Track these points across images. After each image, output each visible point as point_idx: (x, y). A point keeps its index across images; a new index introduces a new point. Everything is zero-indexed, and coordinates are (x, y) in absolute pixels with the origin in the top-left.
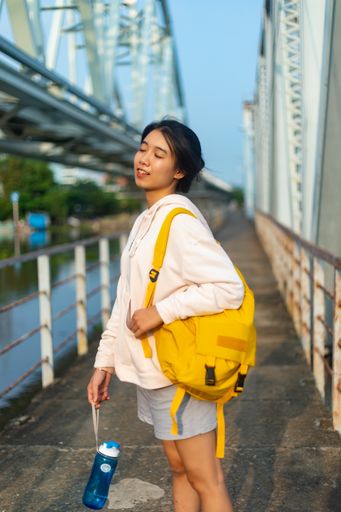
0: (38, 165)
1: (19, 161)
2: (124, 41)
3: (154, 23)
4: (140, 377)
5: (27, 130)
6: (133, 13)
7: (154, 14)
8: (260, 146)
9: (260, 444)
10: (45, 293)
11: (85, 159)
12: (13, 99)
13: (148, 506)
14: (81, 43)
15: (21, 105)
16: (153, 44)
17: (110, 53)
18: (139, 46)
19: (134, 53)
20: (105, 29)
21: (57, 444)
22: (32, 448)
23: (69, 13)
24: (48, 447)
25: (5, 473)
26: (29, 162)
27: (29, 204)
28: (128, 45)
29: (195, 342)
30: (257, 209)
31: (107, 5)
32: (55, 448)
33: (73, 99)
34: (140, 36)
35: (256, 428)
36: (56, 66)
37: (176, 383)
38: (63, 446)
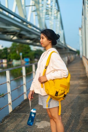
0: (27, 46)
1: (22, 45)
2: (48, 13)
3: (55, 8)
4: (41, 92)
5: (23, 37)
6: (49, 6)
7: (55, 6)
8: (83, 39)
9: (77, 113)
10: (24, 76)
11: (38, 44)
12: (19, 29)
13: (47, 127)
14: (36, 14)
15: (21, 30)
16: (55, 14)
17: (44, 16)
18: (51, 14)
19: (50, 16)
20: (42, 10)
21: (26, 113)
22: (20, 114)
23: (33, 7)
24: (24, 113)
25: (13, 120)
26: (24, 45)
27: (25, 56)
28: (48, 14)
29: (54, 85)
30: (83, 56)
31: (43, 4)
32: (26, 114)
33: (35, 29)
34: (51, 12)
35: (77, 109)
36: (30, 21)
37: (48, 94)
38: (27, 113)
